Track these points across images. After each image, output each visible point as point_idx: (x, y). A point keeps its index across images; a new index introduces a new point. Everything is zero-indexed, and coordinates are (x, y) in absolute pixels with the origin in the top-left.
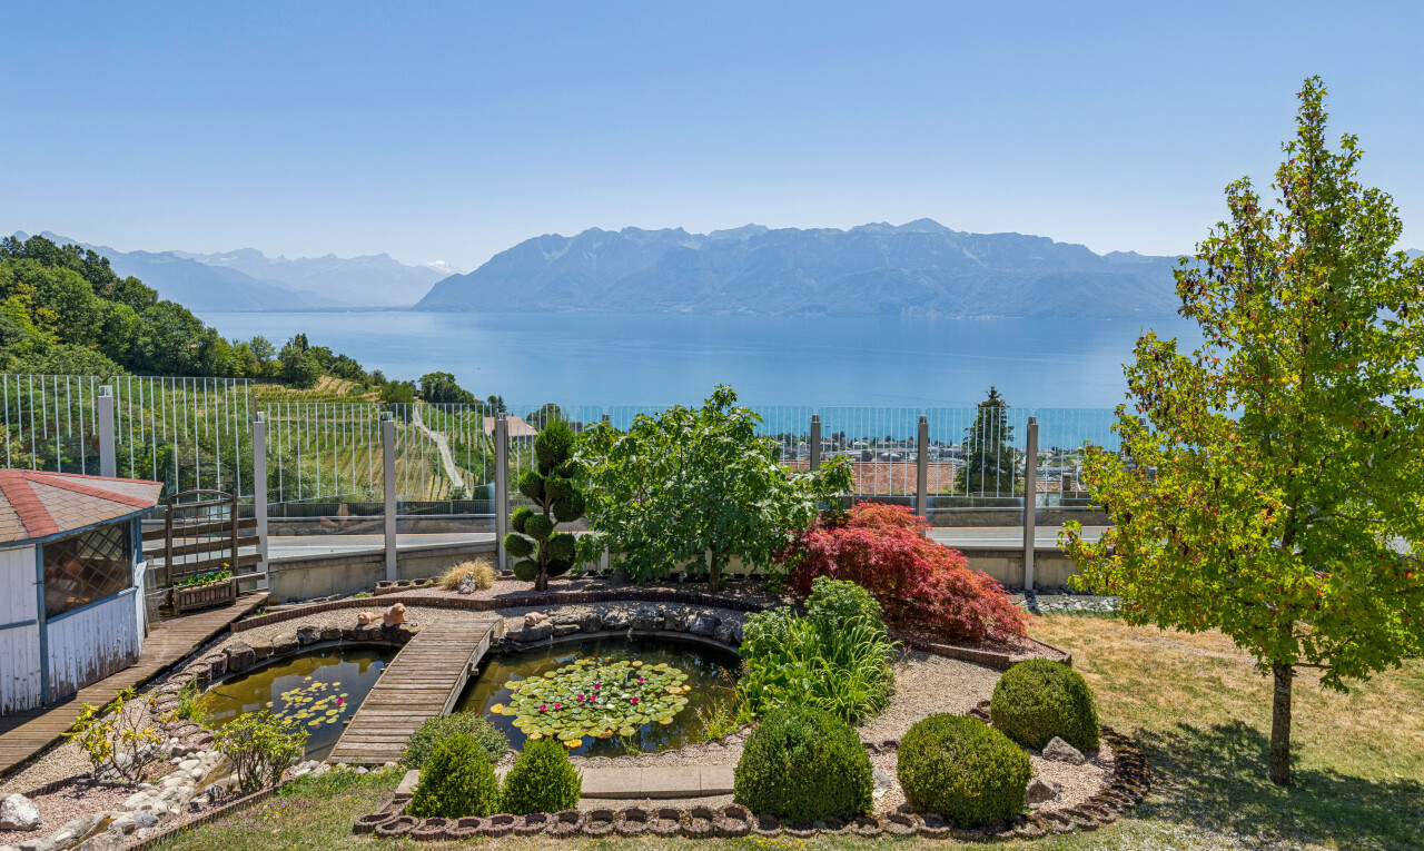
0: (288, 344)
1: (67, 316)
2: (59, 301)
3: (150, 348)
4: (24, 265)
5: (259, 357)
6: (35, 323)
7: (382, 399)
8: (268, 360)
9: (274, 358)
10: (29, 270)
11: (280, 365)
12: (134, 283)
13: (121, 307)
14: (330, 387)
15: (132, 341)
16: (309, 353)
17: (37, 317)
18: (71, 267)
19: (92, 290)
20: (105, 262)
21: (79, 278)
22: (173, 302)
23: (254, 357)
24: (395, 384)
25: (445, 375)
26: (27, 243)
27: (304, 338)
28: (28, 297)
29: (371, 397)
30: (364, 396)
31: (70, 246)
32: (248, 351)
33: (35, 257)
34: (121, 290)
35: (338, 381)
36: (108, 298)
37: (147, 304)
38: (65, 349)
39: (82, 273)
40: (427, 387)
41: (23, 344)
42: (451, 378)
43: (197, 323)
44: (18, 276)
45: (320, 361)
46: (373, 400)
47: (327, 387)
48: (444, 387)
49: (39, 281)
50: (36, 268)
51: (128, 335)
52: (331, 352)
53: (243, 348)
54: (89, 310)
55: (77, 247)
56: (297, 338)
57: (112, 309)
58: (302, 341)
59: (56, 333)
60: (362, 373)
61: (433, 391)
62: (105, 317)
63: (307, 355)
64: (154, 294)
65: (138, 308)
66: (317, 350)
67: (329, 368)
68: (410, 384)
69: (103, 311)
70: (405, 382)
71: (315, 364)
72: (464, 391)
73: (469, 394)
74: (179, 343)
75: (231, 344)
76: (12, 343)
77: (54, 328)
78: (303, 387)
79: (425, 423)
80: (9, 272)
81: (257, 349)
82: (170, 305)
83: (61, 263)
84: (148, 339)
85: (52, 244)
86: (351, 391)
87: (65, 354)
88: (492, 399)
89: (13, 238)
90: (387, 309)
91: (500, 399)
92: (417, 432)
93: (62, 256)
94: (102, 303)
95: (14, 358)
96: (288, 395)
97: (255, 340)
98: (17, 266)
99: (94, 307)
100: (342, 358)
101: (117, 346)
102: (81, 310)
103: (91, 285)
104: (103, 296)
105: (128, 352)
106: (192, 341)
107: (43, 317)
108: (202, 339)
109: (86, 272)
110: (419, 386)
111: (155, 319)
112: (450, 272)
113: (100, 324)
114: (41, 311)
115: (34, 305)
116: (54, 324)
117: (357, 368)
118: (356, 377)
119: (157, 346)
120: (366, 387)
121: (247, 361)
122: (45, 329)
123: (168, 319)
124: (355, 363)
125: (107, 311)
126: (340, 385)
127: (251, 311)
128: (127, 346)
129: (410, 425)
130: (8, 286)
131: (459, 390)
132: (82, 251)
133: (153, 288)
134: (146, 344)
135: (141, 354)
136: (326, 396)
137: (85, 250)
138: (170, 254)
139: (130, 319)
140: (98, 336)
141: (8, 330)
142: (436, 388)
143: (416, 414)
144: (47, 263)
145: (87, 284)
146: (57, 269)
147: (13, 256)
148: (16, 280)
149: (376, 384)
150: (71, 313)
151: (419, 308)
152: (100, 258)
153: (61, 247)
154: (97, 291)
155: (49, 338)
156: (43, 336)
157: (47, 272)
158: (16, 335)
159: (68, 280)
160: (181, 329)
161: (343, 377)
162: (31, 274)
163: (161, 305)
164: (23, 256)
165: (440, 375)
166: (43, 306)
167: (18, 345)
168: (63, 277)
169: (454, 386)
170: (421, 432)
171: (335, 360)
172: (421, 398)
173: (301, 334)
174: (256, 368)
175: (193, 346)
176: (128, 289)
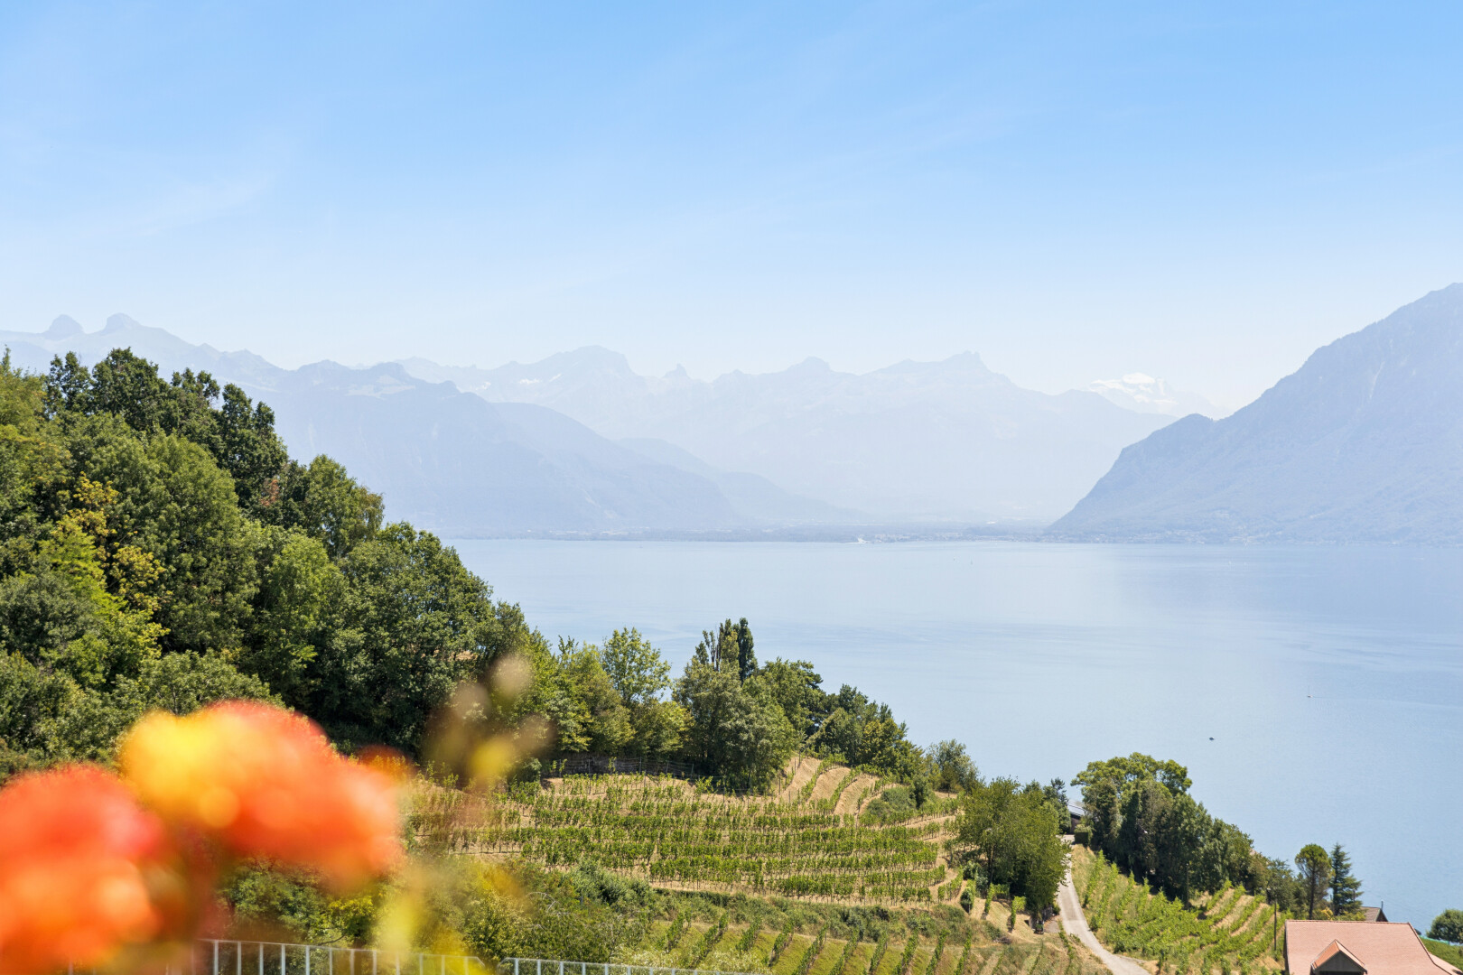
0: (701, 650)
1: (179, 567)
2: (162, 528)
3: (362, 659)
4: (92, 431)
5: (627, 691)
6: (112, 586)
7: (964, 837)
8: (650, 702)
9: (664, 696)
10: (102, 443)
11: (679, 717)
12: (329, 474)
13: (298, 543)
14: (818, 793)
15: (320, 640)
16: (759, 682)
17: (117, 573)
18: (192, 434)
19: (235, 497)
20: (265, 418)
21: (208, 465)
22: (417, 529)
23: (612, 691)
24: (1003, 791)
25: (1156, 767)
26: (100, 370)
27: (742, 630)
28: (99, 516)
29: (932, 830)
30: (912, 825)
31: (188, 375)
32: (600, 675)
33: (113, 407)
34: (299, 495)
35: (841, 772)
36: (267, 516)
37: (357, 534)
38: (183, 668)
39: (214, 449)
40: (1100, 802)
41: (87, 646)
42: (1177, 777)
43: (474, 589)
44: (80, 461)
45: (789, 708)
46: (939, 839)
47: (807, 791)
48: (1156, 805)
49: (124, 474)
50: (122, 440)
51: (311, 623)
52: (817, 679)
53: (586, 666)
54: (227, 552)
55: (204, 378)
56: (725, 632)
57: (278, 547)
58: (736, 643)
59: (155, 618)
60: (905, 749)
61: (1119, 820)
62: (260, 568)
63: (754, 691)
64: (373, 506)
65: (336, 548)
66: (779, 672)
67: (810, 731)
68: (1050, 794)
69: (256, 555)
70: (1035, 787)
71: (773, 720)
72: (1219, 828)
73: (1232, 828)
74: (429, 646)
75: (555, 651)
76: (65, 640)
77: (152, 603)
78: (741, 788)
79: (1094, 928)
80: (61, 451)
81: (620, 667)
82: (410, 536)
83: (169, 423)
84: (357, 635)
85: (151, 371)
86: (875, 808)
87: (182, 680)
88: (1311, 856)
89: (71, 357)
90: (977, 533)
91: (1338, 856)
92: (1072, 955)
93: (171, 403)
94: (254, 532)
95: (71, 684)
96: (702, 815)
98: (78, 434)
99: (237, 542)
100: (847, 700)
101: (286, 655)
102: (210, 552)
103: (231, 483)
104: (259, 513)
105: (312, 670)
106: (460, 641)
107: (128, 570)
108: (485, 637)
109: (222, 447)
110: (1075, 801)
111: (376, 578)
112: (1171, 409)
113: (250, 590)
114: (128, 553)
115: (111, 538)
116: (151, 589)
117: (891, 732)
118: (888, 764)
119: (377, 654)
120: (919, 797)
121: (595, 704)
122: (134, 605)
123: (408, 576)
124: (885, 714)
125: (265, 556)
126: (844, 784)
127: (594, 538)
128: (308, 653)
129: (1050, 927)
130: (58, 486)
131: (1204, 821)
132: (213, 389)
133: (373, 490)
134: (352, 651)
135: (340, 677)
136: (804, 822)
137: (222, 385)
138: (394, 370)
139: (316, 578)
140: (244, 624)
141: (57, 604)
142: (1129, 809)
143: (1066, 895)
144: (138, 421)
145: (225, 481)
146: (163, 440)
147: (69, 406)
148: (76, 472)
149: (945, 788)
150: (187, 559)
151: (1070, 530)
152: (254, 406)
153: (168, 380)
154: (244, 493)
155: (141, 629)
156: (129, 620)
157: (132, 444)
158: (74, 618)
159: (184, 468)
160: (435, 606)
161: (852, 762)
162: (106, 455)
163: (389, 538)
164: (90, 407)
165: (1140, 767)
166: (129, 541)
167: (76, 647)
168: (173, 460)
169: (1187, 807)
170: (1083, 954)
171: (829, 705)
172: (1081, 839)
173: (735, 622)
174: (619, 728)
175: (465, 656)
176: (315, 493)
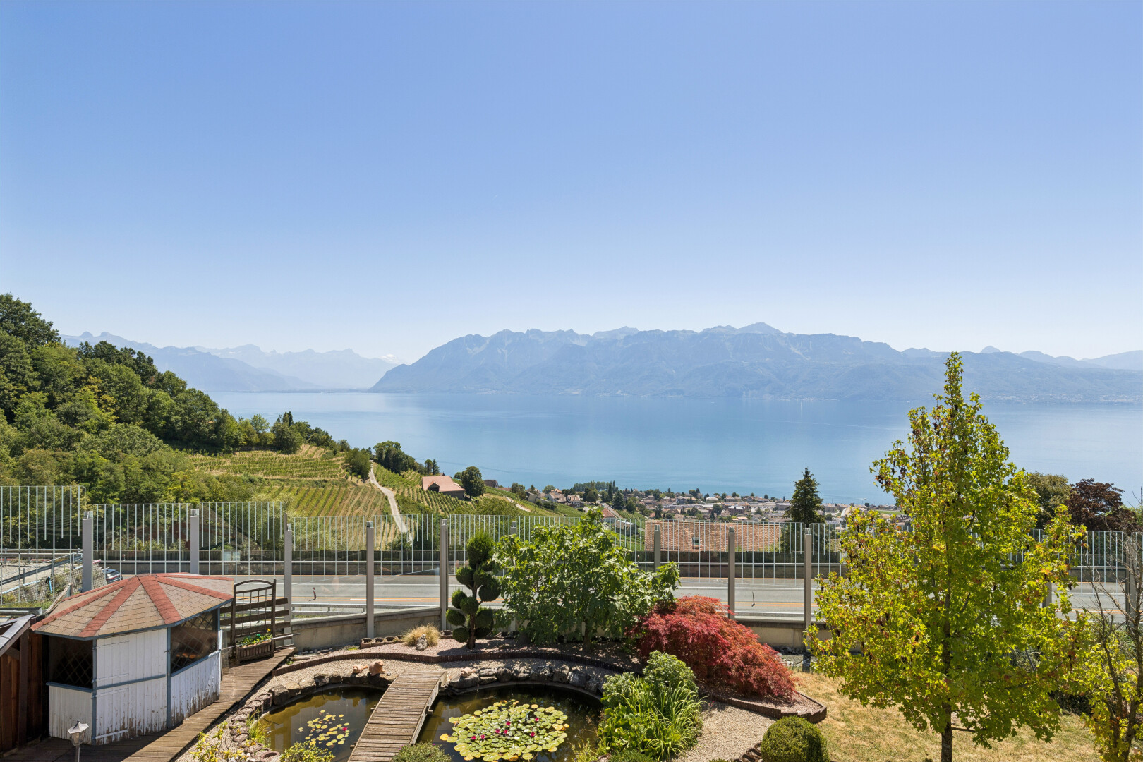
0: (278, 419)
1: (122, 400)
2: (117, 390)
3: (180, 424)
4: (93, 363)
5: (257, 429)
6: (100, 406)
7: (346, 462)
8: (264, 432)
9: (268, 431)
10: (96, 366)
11: (272, 436)
12: (170, 376)
13: (161, 394)
14: (309, 453)
15: (167, 419)
16: (294, 427)
17: (101, 402)
18: (127, 365)
19: (141, 382)
20: (150, 360)
21: (132, 373)
22: (197, 390)
23: (253, 430)
24: (356, 451)
25: (393, 444)
26: (96, 347)
27: (290, 414)
28: (96, 387)
29: (338, 460)
30: (333, 459)
31: (126, 349)
32: (250, 426)
33: (101, 357)
34: (161, 381)
35: (315, 448)
36: (151, 387)
37: (179, 391)
38: (122, 427)
39: (134, 368)
40: (380, 452)
41: (91, 422)
42: (398, 446)
43: (214, 405)
44: (89, 372)
45: (302, 433)
46: (340, 463)
47: (306, 453)
48: (393, 452)
49: (105, 375)
50: (103, 365)
51: (165, 414)
52: (309, 426)
53: (246, 425)
54: (138, 396)
55: (131, 350)
56: (285, 415)
57: (154, 395)
58: (288, 418)
59: (114, 414)
60: (332, 442)
61: (384, 456)
62: (148, 401)
63: (292, 429)
64: (184, 384)
65: (172, 395)
66: (299, 424)
67: (307, 438)
68: (368, 451)
69: (147, 397)
70: (364, 449)
71: (298, 436)
72: (407, 457)
73: (411, 457)
74: (200, 420)
75: (238, 420)
76: (83, 421)
77: (113, 410)
78: (289, 453)
79: (378, 481)
80: (83, 368)
81: (256, 424)
82: (195, 391)
83: (119, 362)
84: (178, 417)
85: (113, 347)
86: (324, 456)
87: (122, 431)
88: (428, 462)
89: (86, 343)
90: (351, 391)
91: (434, 462)
92: (372, 488)
93: (120, 356)
94: (146, 391)
95: (85, 433)
96: (278, 460)
97: (255, 418)
98: (89, 364)
99: (141, 393)
100: (317, 430)
101: (157, 423)
102: (133, 396)
103: (140, 378)
104: (147, 386)
105: (164, 427)
106: (209, 418)
107: (105, 401)
108: (217, 417)
109: (136, 368)
110: (374, 452)
111: (184, 402)
112: (398, 363)
113: (145, 406)
114: (104, 397)
115: (99, 393)
116: (113, 406)
117: (328, 438)
118: (327, 445)
119: (184, 422)
120: (335, 453)
121: (249, 433)
122: (107, 411)
123: (193, 402)
124: (327, 434)
125: (150, 397)
126: (316, 451)
127: (250, 392)
128: (164, 422)
129: (367, 482)
130: (82, 378)
131: (404, 455)
132: (134, 353)
133: (184, 380)
134: (177, 421)
135: (173, 429)
136: (305, 460)
137: (137, 351)
138: (193, 349)
139: (167, 403)
140: (143, 415)
141: (81, 411)
142: (387, 454)
143: (371, 474)
144: (109, 361)
145: (138, 377)
146: (117, 366)
147: (86, 356)
148: (88, 374)
149: (342, 450)
150: (125, 398)
151: (374, 390)
152: (147, 357)
153: (119, 350)
154: (143, 381)
155: (109, 417)
156: (105, 415)
157: (109, 368)
158: (86, 414)
159: (124, 374)
160: (202, 409)
161: (318, 445)
162: (98, 370)
163: (189, 392)
164: (93, 357)
165: (390, 444)
166: (106, 393)
167: (87, 422)
168: (120, 372)
169: (400, 453)
170: (375, 487)
171: (313, 432)
172: (375, 461)
173: (288, 412)
174: (255, 439)
175: (211, 422)
176: (166, 380)
